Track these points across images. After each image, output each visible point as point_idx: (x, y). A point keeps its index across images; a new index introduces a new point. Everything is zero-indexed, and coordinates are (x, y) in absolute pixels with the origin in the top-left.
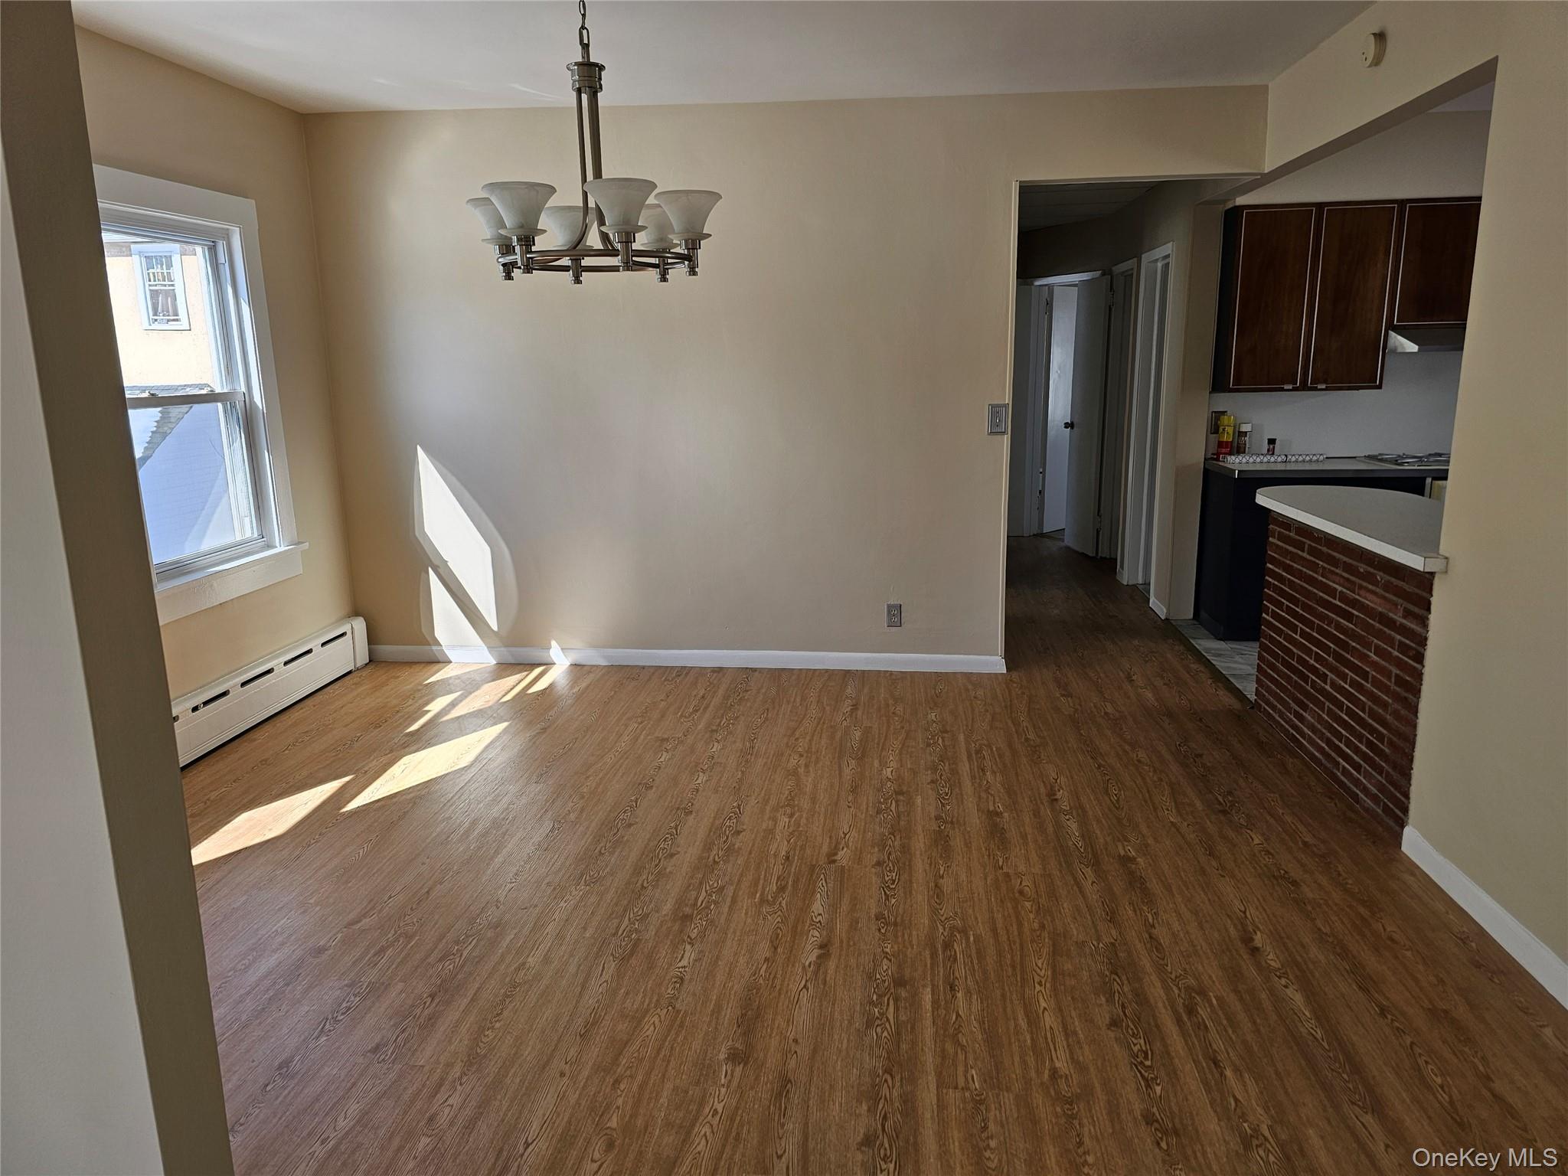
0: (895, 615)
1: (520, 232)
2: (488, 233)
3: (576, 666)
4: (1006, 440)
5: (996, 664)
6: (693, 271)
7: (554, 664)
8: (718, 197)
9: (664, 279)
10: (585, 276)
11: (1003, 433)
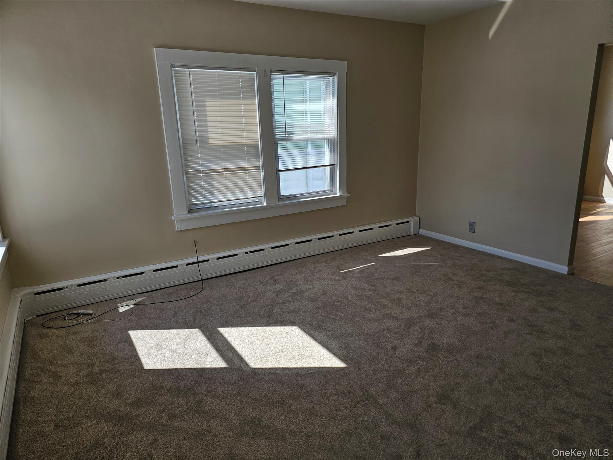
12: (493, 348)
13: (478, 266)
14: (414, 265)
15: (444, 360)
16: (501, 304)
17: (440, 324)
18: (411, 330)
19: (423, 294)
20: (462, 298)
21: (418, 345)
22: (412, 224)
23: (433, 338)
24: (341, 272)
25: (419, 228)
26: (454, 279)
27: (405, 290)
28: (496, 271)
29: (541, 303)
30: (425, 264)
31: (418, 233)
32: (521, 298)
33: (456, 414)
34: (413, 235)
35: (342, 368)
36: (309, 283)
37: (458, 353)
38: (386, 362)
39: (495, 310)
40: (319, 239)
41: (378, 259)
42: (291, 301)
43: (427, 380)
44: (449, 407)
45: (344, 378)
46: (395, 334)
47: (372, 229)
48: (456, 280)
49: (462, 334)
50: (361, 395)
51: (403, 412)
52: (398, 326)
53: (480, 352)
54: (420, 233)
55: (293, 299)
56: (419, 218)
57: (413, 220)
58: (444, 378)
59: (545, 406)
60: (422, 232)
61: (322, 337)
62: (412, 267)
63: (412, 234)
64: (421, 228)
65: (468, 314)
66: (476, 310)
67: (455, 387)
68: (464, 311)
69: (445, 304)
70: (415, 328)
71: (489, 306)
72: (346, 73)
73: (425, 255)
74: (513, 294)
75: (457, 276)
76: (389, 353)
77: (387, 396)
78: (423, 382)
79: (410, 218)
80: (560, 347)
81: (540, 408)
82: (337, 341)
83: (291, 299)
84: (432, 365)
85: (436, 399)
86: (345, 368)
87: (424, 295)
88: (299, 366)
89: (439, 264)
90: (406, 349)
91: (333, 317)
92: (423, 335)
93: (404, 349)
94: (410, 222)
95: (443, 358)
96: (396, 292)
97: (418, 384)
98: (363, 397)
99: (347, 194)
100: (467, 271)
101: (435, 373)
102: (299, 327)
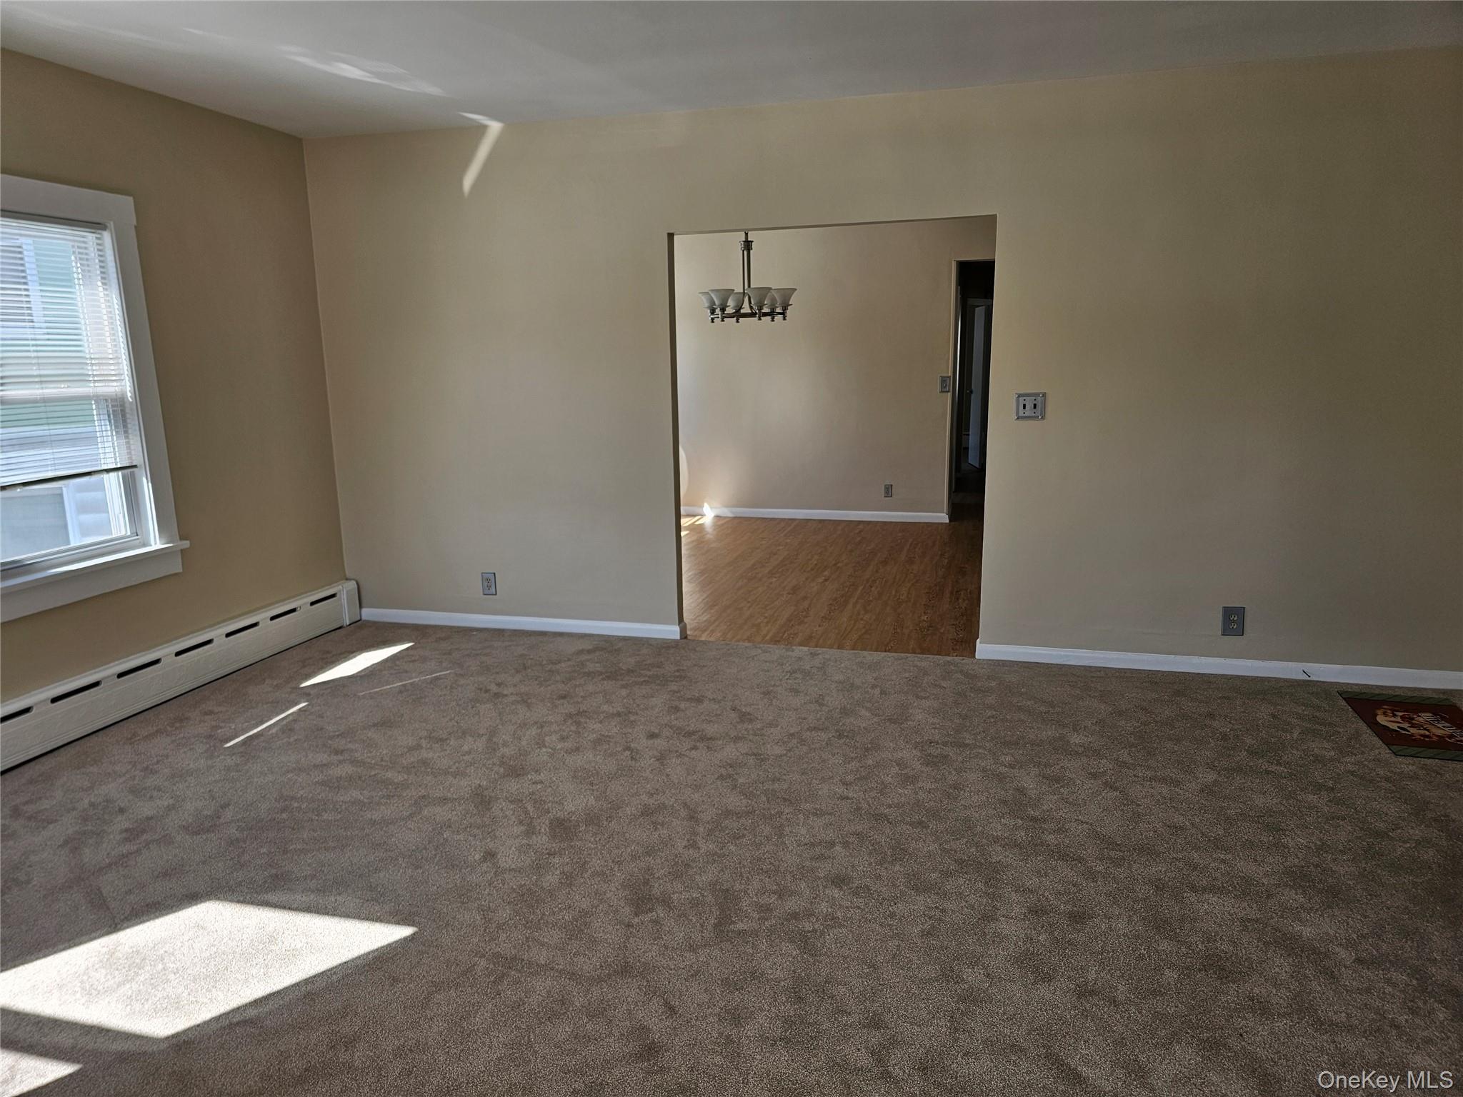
0: (889, 491)
1: (721, 307)
2: (707, 305)
3: (717, 517)
4: (950, 395)
5: (943, 517)
6: (784, 319)
7: (705, 515)
8: (796, 290)
9: (773, 320)
10: (741, 320)
11: (948, 391)
12: (657, 790)
13: (532, 659)
14: (404, 685)
15: (596, 841)
16: (619, 714)
17: (541, 782)
18: (496, 810)
19: (465, 737)
20: (545, 722)
21: (530, 831)
22: (343, 597)
23: (548, 809)
24: (228, 745)
25: (361, 607)
26: (505, 692)
27: (423, 740)
28: (569, 660)
29: (676, 694)
30: (424, 678)
31: (358, 618)
32: (642, 695)
33: (680, 916)
34: (350, 625)
35: (409, 937)
36: (155, 794)
37: (609, 819)
38: (495, 887)
39: (616, 726)
40: (121, 675)
41: (306, 693)
42: (138, 852)
43: (591, 885)
44: (660, 912)
45: (428, 954)
46: (468, 829)
47: (255, 625)
48: (512, 694)
49: (592, 784)
50: (492, 966)
51: (593, 956)
52: (463, 812)
53: (643, 804)
54: (364, 618)
55: (140, 844)
56: (358, 584)
57: (345, 590)
58: (619, 870)
59: (787, 848)
60: (368, 613)
61: (301, 898)
62: (401, 692)
63: (348, 624)
64: (363, 604)
65: (577, 749)
66: (586, 735)
67: (647, 877)
68: (568, 744)
69: (524, 743)
70: (501, 804)
71: (601, 722)
72: (136, 227)
73: (410, 662)
74: (624, 692)
75: (506, 686)
76: (485, 868)
77: (543, 945)
78: (588, 892)
79: (339, 585)
80: (746, 754)
81: (782, 853)
82: (350, 891)
83: (133, 848)
84: (582, 857)
85: (632, 909)
86: (414, 934)
87: (470, 739)
88: (298, 978)
89: (453, 671)
90: (513, 848)
91: (294, 846)
92: (526, 812)
93: (510, 849)
94: (338, 595)
95: (592, 837)
96: (406, 750)
97: (584, 899)
98: (500, 968)
99: (179, 543)
100: (518, 672)
101: (597, 868)
102: (218, 899)
